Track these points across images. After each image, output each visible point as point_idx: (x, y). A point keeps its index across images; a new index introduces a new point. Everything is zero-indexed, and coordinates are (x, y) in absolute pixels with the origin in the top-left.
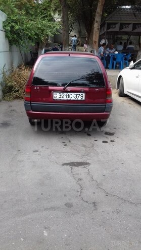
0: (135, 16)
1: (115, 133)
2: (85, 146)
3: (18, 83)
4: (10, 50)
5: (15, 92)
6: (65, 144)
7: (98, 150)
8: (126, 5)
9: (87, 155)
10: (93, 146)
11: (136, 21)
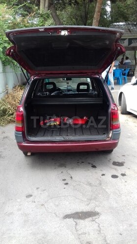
0: (130, 31)
1: (124, 163)
2: (90, 184)
3: (12, 105)
4: (4, 71)
5: (9, 116)
6: (66, 182)
7: (107, 190)
8: (119, 22)
9: (95, 199)
10: (101, 184)
11: (131, 36)
